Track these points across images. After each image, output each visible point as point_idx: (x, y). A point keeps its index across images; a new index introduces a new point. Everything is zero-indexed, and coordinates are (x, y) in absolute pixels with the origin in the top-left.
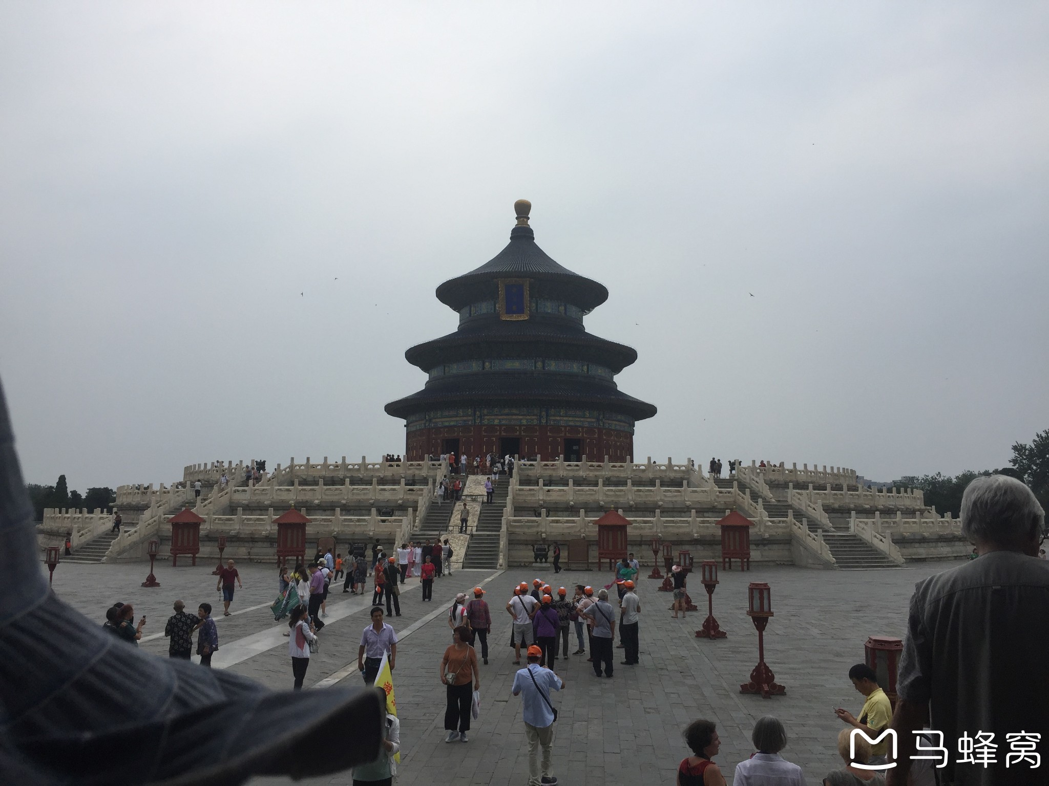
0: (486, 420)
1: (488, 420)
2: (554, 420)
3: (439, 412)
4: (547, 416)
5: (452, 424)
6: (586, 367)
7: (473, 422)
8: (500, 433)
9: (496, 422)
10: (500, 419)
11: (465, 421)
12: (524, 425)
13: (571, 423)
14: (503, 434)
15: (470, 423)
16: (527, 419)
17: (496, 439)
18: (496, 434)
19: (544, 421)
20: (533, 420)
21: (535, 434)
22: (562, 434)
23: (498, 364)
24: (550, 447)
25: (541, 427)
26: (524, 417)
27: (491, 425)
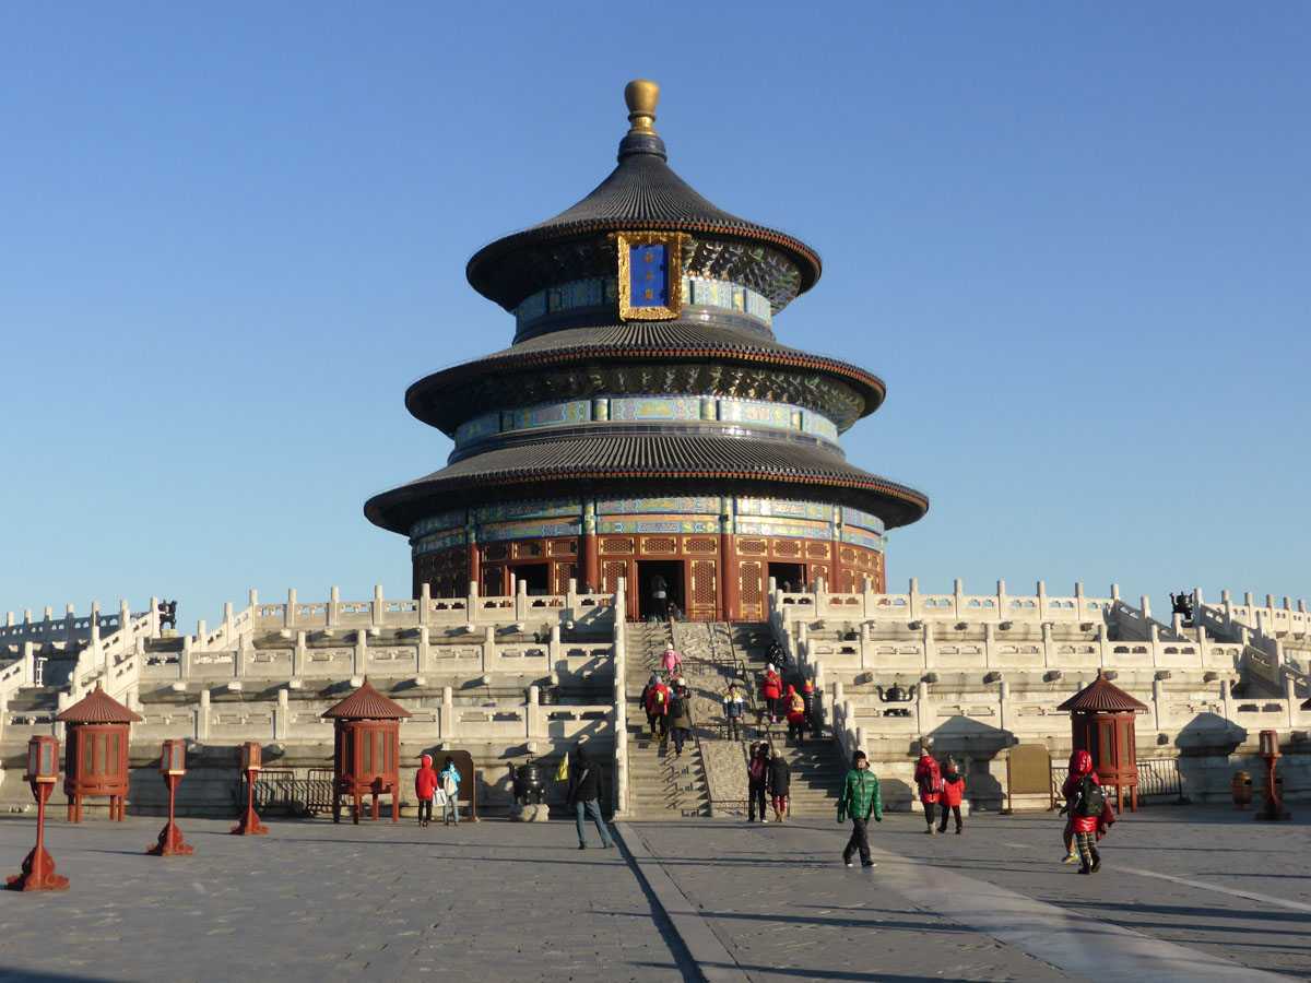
0: (608, 525)
1: (612, 523)
2: (749, 524)
3: (499, 509)
4: (735, 513)
6: (796, 418)
7: (579, 529)
8: (639, 551)
9: (630, 528)
10: (637, 523)
11: (559, 526)
12: (687, 535)
13: (782, 531)
14: (644, 552)
15: (571, 530)
16: (694, 523)
17: (629, 563)
18: (629, 553)
19: (729, 525)
20: (706, 523)
21: (711, 553)
22: (765, 554)
23: (624, 409)
24: (741, 579)
25: (723, 537)
26: (688, 516)
27: (618, 534)
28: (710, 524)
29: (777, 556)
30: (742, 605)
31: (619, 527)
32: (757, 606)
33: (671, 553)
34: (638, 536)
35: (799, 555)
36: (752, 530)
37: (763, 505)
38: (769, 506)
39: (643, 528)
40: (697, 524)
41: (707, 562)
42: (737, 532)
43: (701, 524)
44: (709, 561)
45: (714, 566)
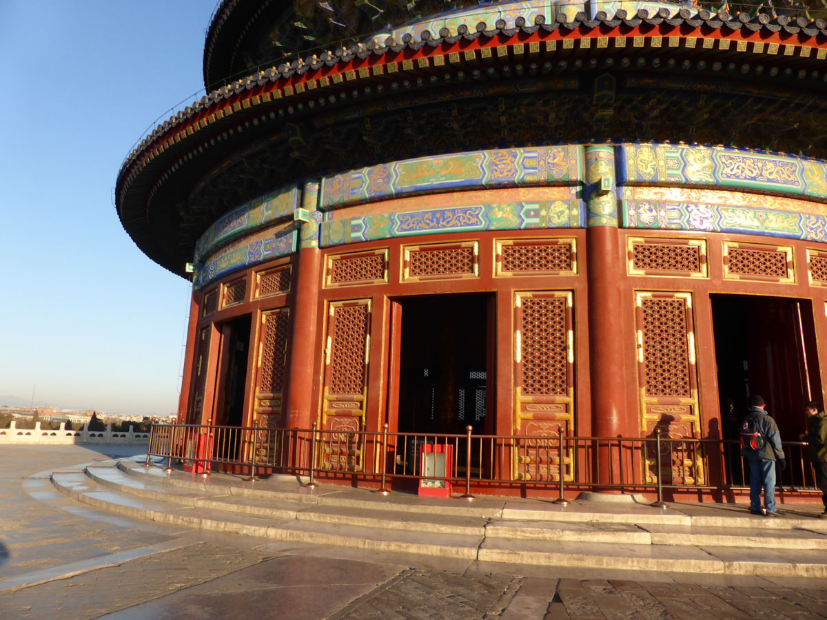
2: (658, 205)
16: (521, 203)
17: (378, 304)
18: (377, 282)
19: (605, 206)
20: (547, 204)
21: (564, 273)
22: (700, 275)
24: (640, 336)
25: (591, 235)
26: (505, 193)
27: (357, 243)
28: (559, 207)
29: (733, 281)
30: (645, 399)
31: (357, 228)
32: (685, 400)
33: (466, 276)
34: (394, 243)
35: (790, 279)
36: (666, 217)
37: (691, 158)
38: (708, 162)
39: (405, 226)
40: (527, 207)
41: (552, 296)
42: (627, 223)
43: (536, 206)
44: (557, 294)
45: (570, 304)
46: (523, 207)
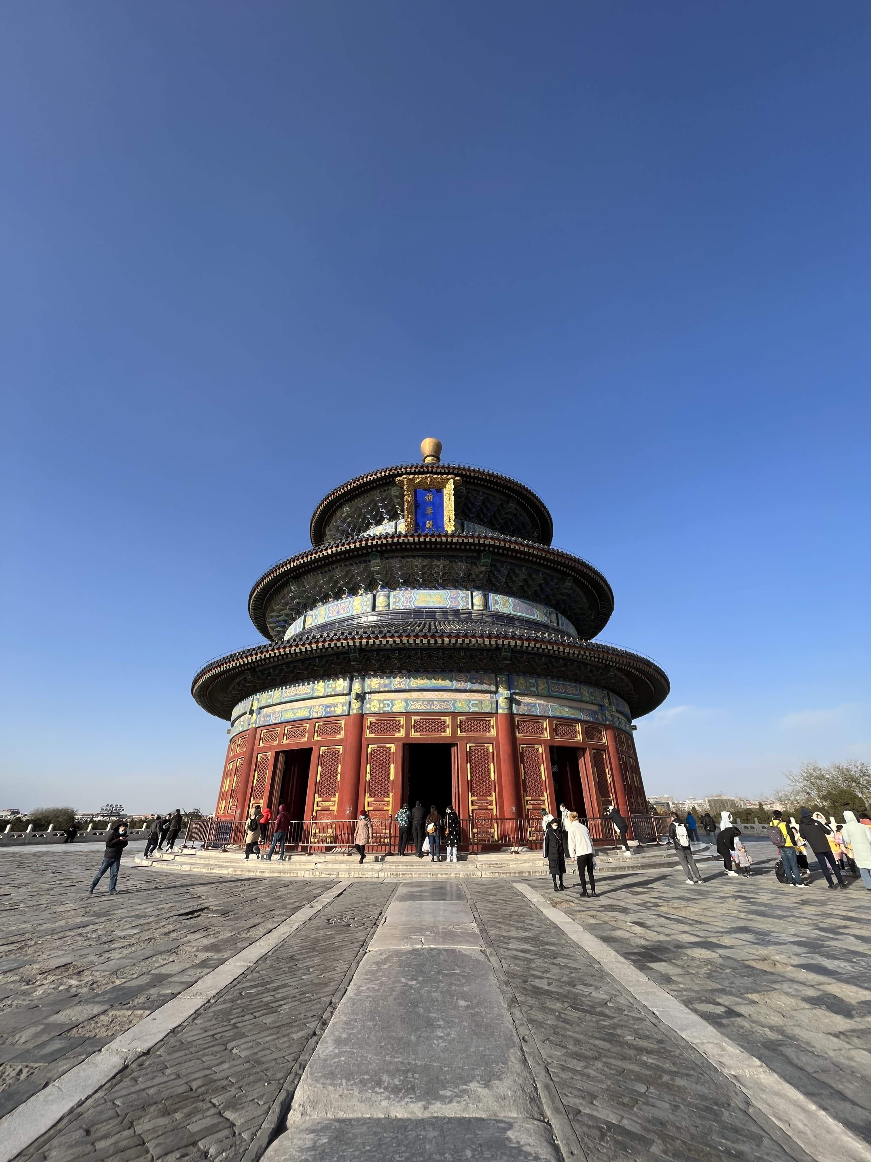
0: (376, 703)
1: (380, 701)
2: (526, 704)
3: (277, 692)
5: (301, 714)
7: (346, 708)
8: (407, 733)
9: (399, 707)
10: (406, 701)
11: (328, 706)
12: (461, 715)
14: (413, 734)
15: (339, 711)
17: (397, 746)
18: (397, 735)
20: (482, 701)
21: (488, 735)
23: (403, 599)
24: (522, 766)
27: (387, 713)
28: (486, 703)
29: (557, 739)
30: (526, 798)
31: (388, 706)
32: (542, 798)
33: (443, 735)
34: (407, 715)
35: (578, 738)
37: (540, 683)
38: (546, 685)
39: (413, 707)
40: (472, 702)
41: (483, 746)
42: (515, 712)
43: (477, 702)
44: (486, 745)
45: (491, 750)
46: (470, 702)
